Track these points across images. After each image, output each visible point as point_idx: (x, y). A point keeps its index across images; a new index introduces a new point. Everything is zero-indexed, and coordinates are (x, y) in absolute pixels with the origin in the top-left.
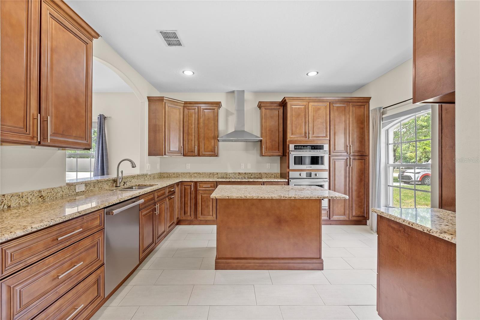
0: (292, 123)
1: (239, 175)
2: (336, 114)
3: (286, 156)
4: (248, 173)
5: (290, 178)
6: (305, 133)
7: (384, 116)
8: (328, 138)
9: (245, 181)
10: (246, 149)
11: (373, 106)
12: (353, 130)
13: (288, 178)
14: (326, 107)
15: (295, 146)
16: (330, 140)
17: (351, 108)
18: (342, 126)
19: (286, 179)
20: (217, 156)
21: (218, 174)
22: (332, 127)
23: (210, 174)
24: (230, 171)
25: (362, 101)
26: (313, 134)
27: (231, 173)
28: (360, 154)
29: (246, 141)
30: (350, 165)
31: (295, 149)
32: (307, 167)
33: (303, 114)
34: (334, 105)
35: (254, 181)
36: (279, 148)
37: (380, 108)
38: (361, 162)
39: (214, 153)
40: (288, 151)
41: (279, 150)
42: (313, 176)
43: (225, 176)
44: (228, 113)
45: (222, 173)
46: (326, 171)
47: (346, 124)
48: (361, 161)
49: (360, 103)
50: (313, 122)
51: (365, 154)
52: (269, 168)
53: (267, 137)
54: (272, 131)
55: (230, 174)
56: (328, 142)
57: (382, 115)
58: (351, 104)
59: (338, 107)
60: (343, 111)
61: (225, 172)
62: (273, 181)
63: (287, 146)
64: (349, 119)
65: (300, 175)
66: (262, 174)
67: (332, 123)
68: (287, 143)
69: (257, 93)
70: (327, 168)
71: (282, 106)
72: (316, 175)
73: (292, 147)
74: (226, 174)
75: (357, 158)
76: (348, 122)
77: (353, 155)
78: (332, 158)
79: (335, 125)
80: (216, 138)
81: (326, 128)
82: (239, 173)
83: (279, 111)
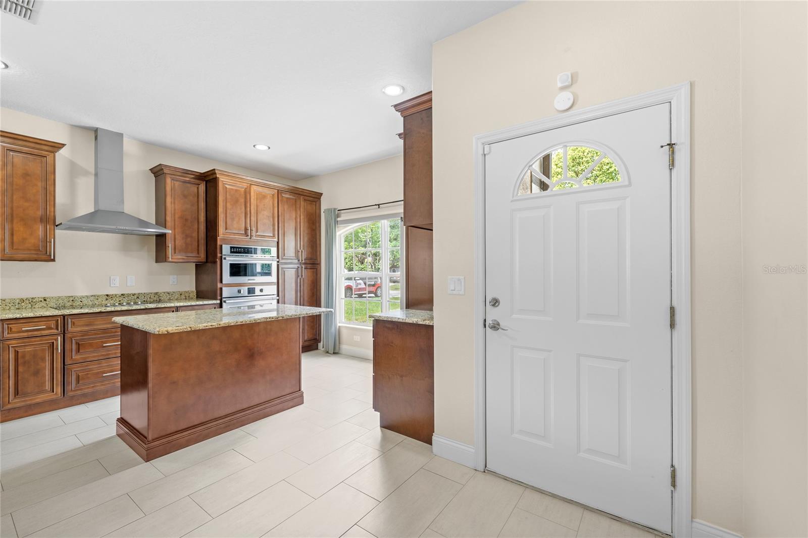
0: (226, 211)
1: (107, 299)
2: (286, 207)
3: (215, 262)
4: (129, 295)
5: (224, 298)
6: (246, 229)
7: (339, 219)
8: (276, 240)
9: (139, 308)
10: (125, 249)
11: (325, 205)
12: (304, 231)
13: (219, 298)
14: (273, 195)
15: (231, 248)
16: (278, 242)
17: (302, 203)
18: (293, 225)
19: (216, 299)
20: (54, 260)
21: (48, 300)
22: (280, 225)
23: (22, 300)
24: (81, 291)
25: (313, 196)
26: (257, 232)
27: (87, 296)
28: (312, 262)
29: (125, 233)
30: (302, 276)
31: (231, 252)
32: (249, 280)
33: (242, 200)
34: (283, 195)
35: (158, 307)
36: (198, 250)
37: (335, 209)
38: (313, 272)
39: (44, 254)
40: (219, 255)
41: (198, 253)
42: (257, 292)
43: (68, 304)
44: (74, 170)
45: (59, 297)
46: (273, 284)
47: (296, 222)
48: (312, 270)
49: (312, 198)
50: (257, 214)
51: (316, 262)
52: (175, 283)
53: (176, 230)
54: (186, 220)
55: (84, 299)
56: (276, 244)
57: (337, 217)
58: (302, 197)
59: (287, 198)
60: (294, 205)
61: (71, 295)
62: (195, 304)
63: (218, 247)
64: (300, 216)
65: (239, 291)
66: (161, 295)
67: (280, 218)
68: (219, 243)
69: (149, 146)
70: (275, 281)
71: (203, 180)
72: (261, 290)
73: (226, 249)
74: (73, 299)
75: (309, 266)
76: (298, 220)
77: (305, 264)
78: (281, 266)
79: (284, 222)
80: (49, 221)
81: (274, 225)
82: (107, 295)
83: (198, 188)
